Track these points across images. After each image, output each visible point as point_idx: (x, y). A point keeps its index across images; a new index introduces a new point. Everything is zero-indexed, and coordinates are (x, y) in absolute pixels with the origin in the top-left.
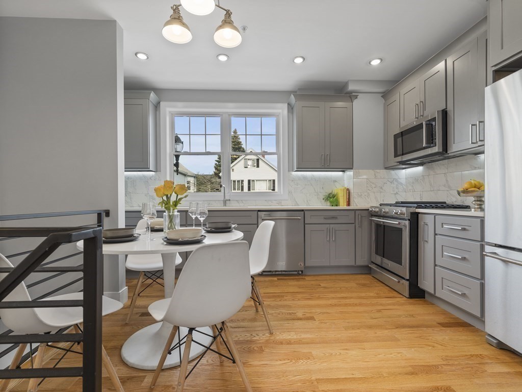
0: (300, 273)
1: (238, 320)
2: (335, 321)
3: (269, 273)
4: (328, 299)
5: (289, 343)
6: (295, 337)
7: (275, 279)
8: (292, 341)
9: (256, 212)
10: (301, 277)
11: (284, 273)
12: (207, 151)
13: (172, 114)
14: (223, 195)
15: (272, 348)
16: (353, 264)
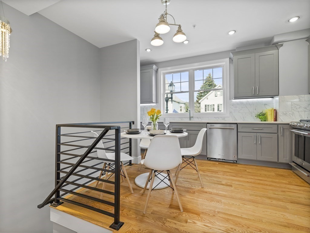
0: (235, 162)
1: (188, 179)
2: (245, 190)
3: (215, 160)
4: (248, 178)
5: (211, 193)
6: (215, 192)
7: (217, 163)
8: (213, 193)
9: (206, 124)
10: (235, 164)
11: (224, 161)
12: (181, 91)
13: (164, 74)
14: (189, 114)
15: (200, 193)
16: (276, 161)
